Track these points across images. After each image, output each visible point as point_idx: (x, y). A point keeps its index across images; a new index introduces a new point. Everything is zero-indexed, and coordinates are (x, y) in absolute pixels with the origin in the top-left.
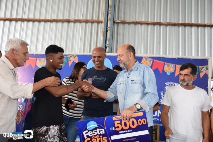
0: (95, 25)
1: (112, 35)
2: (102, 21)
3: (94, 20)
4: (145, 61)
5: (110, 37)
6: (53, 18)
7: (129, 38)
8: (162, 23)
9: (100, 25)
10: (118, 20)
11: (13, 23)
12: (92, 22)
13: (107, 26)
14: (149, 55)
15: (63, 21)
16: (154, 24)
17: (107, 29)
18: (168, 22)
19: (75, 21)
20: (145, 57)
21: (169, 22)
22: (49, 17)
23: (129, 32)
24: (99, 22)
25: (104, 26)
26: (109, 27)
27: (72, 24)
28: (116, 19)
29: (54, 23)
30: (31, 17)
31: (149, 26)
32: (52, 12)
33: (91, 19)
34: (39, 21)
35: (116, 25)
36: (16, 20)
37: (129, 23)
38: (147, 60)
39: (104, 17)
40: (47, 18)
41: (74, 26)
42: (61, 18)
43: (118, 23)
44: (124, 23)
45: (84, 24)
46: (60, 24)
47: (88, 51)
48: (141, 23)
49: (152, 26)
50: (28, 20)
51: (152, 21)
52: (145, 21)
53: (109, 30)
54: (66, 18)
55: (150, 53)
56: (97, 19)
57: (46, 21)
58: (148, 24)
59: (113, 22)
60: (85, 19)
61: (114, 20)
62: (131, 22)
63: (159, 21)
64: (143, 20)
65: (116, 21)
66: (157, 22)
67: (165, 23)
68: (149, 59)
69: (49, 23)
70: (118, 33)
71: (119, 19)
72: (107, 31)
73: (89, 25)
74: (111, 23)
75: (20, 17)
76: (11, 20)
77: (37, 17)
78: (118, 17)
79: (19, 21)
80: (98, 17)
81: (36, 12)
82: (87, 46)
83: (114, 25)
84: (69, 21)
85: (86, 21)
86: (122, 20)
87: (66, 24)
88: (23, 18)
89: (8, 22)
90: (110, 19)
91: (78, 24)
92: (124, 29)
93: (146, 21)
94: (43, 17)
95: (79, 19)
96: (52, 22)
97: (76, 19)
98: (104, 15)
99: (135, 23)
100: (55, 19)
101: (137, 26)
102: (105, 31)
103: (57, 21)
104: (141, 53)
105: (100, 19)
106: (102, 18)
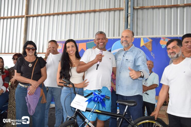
0: (117, 13)
1: (133, 20)
2: (123, 8)
3: (116, 8)
4: (163, 41)
5: (131, 22)
6: (82, 10)
7: (147, 22)
8: (179, 5)
9: (121, 12)
10: (137, 6)
11: (52, 17)
12: (115, 10)
13: (128, 12)
14: (167, 35)
15: (90, 12)
16: (171, 7)
17: (128, 15)
18: (185, 3)
19: (100, 11)
20: (163, 38)
21: (187, 3)
22: (78, 10)
23: (147, 17)
24: (120, 10)
25: (125, 13)
26: (130, 14)
27: (97, 14)
28: (136, 6)
29: (83, 14)
30: (65, 11)
31: (167, 10)
32: (80, 5)
33: (113, 8)
34: (71, 13)
35: (136, 11)
36: (54, 15)
37: (148, 9)
38: (165, 40)
39: (125, 5)
40: (77, 10)
41: (100, 15)
42: (88, 10)
43: (137, 9)
44: (142, 8)
45: (108, 13)
46: (88, 14)
47: (113, 36)
48: (159, 8)
49: (169, 9)
50: (62, 14)
51: (170, 5)
52: (162, 5)
53: (130, 16)
54: (92, 9)
55: (168, 34)
56: (118, 7)
57: (76, 13)
58: (165, 7)
59: (133, 8)
60: (108, 8)
61: (133, 7)
62: (149, 8)
63: (176, 4)
64: (161, 5)
65: (136, 7)
66: (174, 4)
67: (182, 5)
68: (167, 39)
69: (79, 15)
70: (137, 18)
71: (139, 6)
72: (128, 17)
73: (112, 13)
74: (131, 10)
75: (56, 12)
76: (49, 15)
77: (69, 11)
78: (137, 4)
79: (56, 15)
80: (120, 5)
81: (68, 6)
82: (111, 31)
83: (134, 11)
84: (95, 11)
85: (110, 10)
86: (141, 6)
87: (92, 14)
88: (59, 12)
89: (47, 17)
90: (130, 6)
91: (102, 13)
92: (143, 14)
93: (164, 5)
94: (74, 10)
95: (103, 9)
96: (81, 13)
97: (101, 9)
98: (125, 3)
99: (153, 8)
100: (83, 11)
101: (155, 10)
102: (127, 17)
103: (85, 12)
104: (159, 35)
105: (121, 7)
106: (123, 6)
